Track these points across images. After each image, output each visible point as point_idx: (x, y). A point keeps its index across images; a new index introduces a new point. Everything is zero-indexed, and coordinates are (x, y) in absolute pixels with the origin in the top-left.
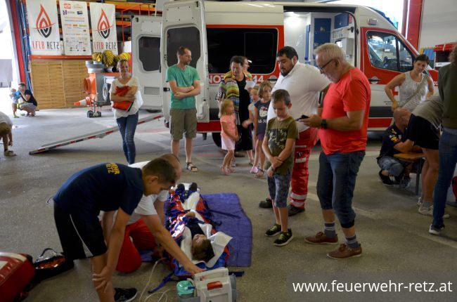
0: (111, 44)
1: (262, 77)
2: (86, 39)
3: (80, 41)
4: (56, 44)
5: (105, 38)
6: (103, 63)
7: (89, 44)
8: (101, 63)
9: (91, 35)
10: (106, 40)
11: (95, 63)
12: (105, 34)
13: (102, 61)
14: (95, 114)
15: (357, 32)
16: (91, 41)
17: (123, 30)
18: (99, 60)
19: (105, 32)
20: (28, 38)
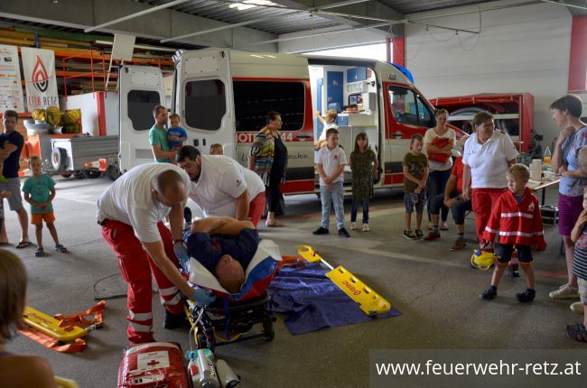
0: (50, 99)
1: (291, 134)
2: (17, 92)
3: (9, 95)
5: (43, 91)
6: (48, 123)
7: (22, 99)
8: (45, 123)
9: (24, 87)
10: (44, 94)
11: (37, 122)
12: (43, 86)
13: (47, 120)
15: (379, 87)
16: (25, 95)
17: (65, 82)
18: (43, 119)
19: (43, 84)
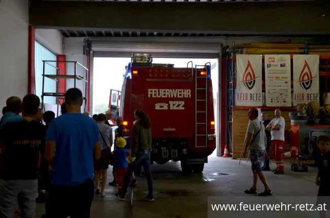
0: (312, 95)
2: (287, 90)
3: (280, 92)
4: (258, 95)
6: (308, 115)
7: (290, 95)
8: (306, 115)
9: (292, 86)
10: (308, 91)
11: (298, 115)
12: (306, 85)
13: (308, 113)
14: (300, 168)
16: (292, 92)
18: (304, 112)
19: (307, 84)
20: (234, 90)
